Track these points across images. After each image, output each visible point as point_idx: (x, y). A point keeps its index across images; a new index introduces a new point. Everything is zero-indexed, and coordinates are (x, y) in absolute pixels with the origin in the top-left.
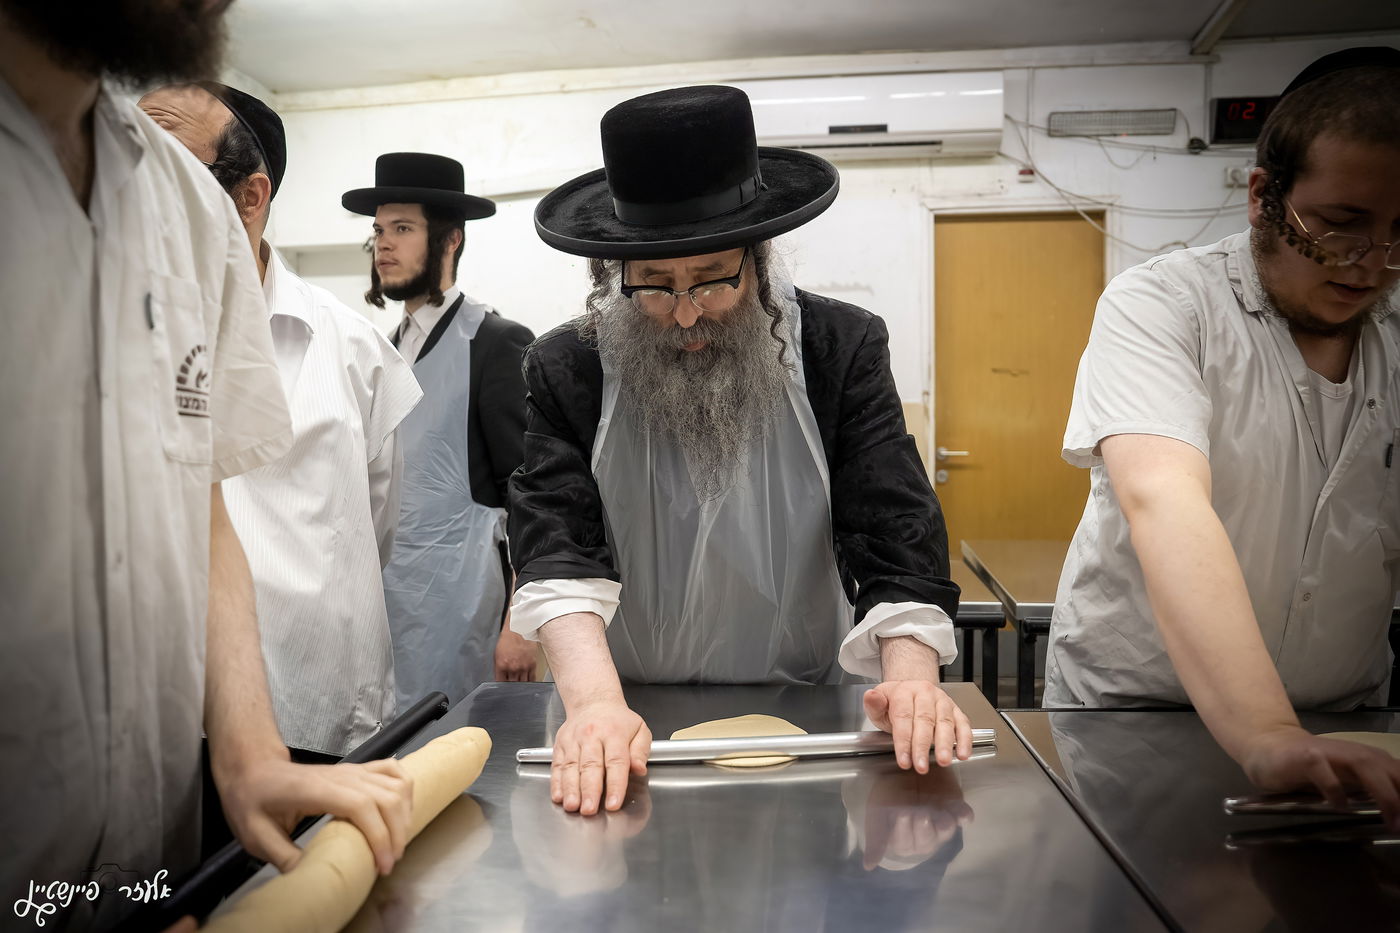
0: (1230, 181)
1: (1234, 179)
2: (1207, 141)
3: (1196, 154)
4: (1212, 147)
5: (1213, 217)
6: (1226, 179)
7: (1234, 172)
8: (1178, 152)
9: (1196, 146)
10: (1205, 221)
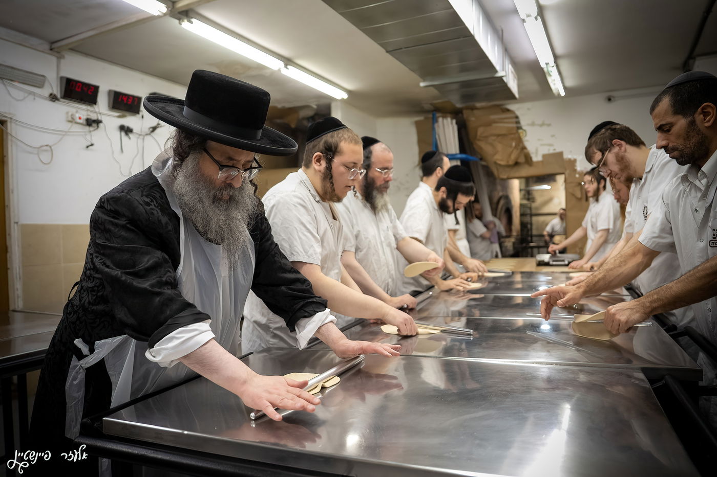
0: (70, 119)
1: (73, 118)
2: (59, 96)
3: (54, 101)
4: (62, 100)
5: (64, 135)
6: (68, 117)
7: (72, 115)
8: (45, 98)
9: (53, 98)
10: (60, 137)
